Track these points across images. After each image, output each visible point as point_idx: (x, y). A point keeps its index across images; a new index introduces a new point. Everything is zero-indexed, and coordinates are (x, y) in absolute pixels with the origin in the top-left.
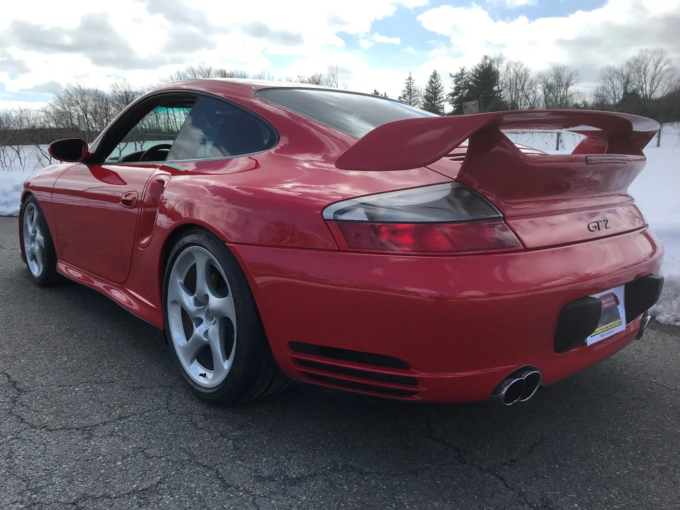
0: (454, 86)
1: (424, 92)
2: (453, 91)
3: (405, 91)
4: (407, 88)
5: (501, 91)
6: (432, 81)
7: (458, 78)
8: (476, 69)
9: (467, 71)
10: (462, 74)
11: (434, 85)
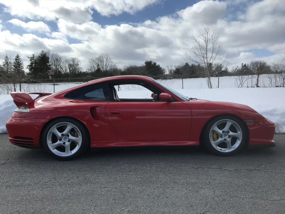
0: (30, 62)
1: (13, 64)
2: (30, 64)
3: (4, 62)
4: (6, 61)
5: (51, 65)
6: (16, 59)
7: (32, 59)
8: (39, 56)
9: (36, 56)
10: (33, 57)
11: (17, 61)
